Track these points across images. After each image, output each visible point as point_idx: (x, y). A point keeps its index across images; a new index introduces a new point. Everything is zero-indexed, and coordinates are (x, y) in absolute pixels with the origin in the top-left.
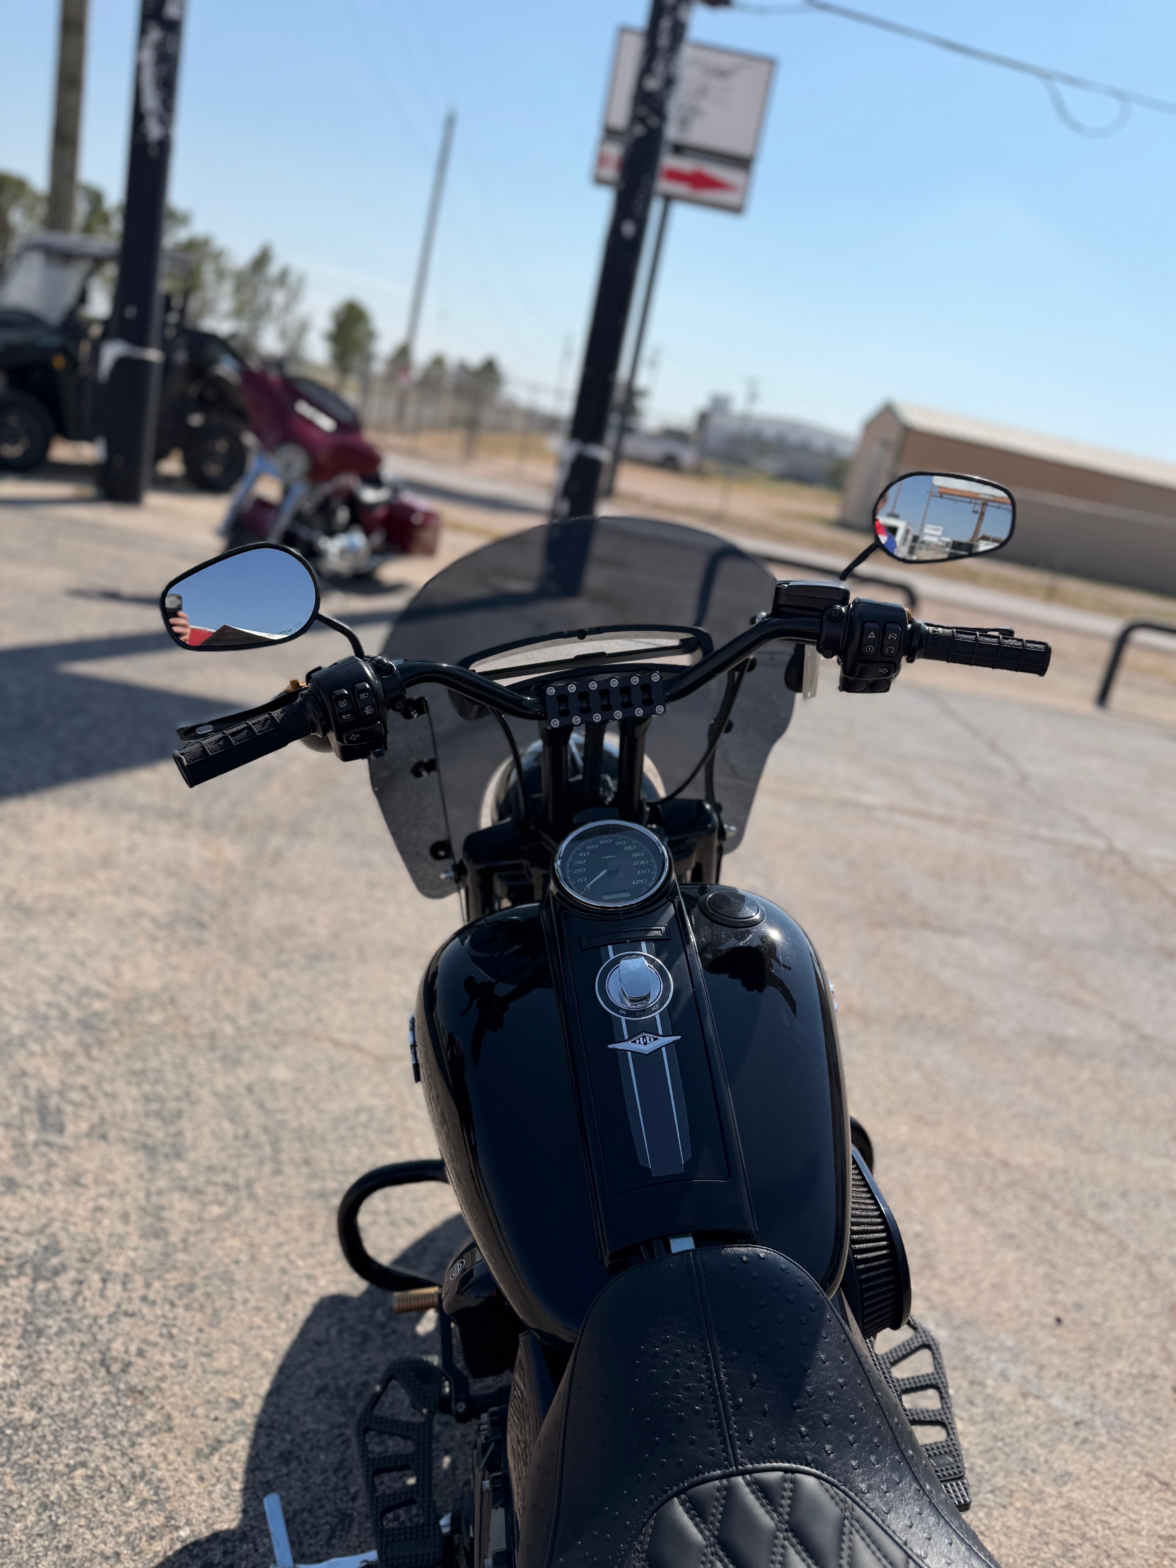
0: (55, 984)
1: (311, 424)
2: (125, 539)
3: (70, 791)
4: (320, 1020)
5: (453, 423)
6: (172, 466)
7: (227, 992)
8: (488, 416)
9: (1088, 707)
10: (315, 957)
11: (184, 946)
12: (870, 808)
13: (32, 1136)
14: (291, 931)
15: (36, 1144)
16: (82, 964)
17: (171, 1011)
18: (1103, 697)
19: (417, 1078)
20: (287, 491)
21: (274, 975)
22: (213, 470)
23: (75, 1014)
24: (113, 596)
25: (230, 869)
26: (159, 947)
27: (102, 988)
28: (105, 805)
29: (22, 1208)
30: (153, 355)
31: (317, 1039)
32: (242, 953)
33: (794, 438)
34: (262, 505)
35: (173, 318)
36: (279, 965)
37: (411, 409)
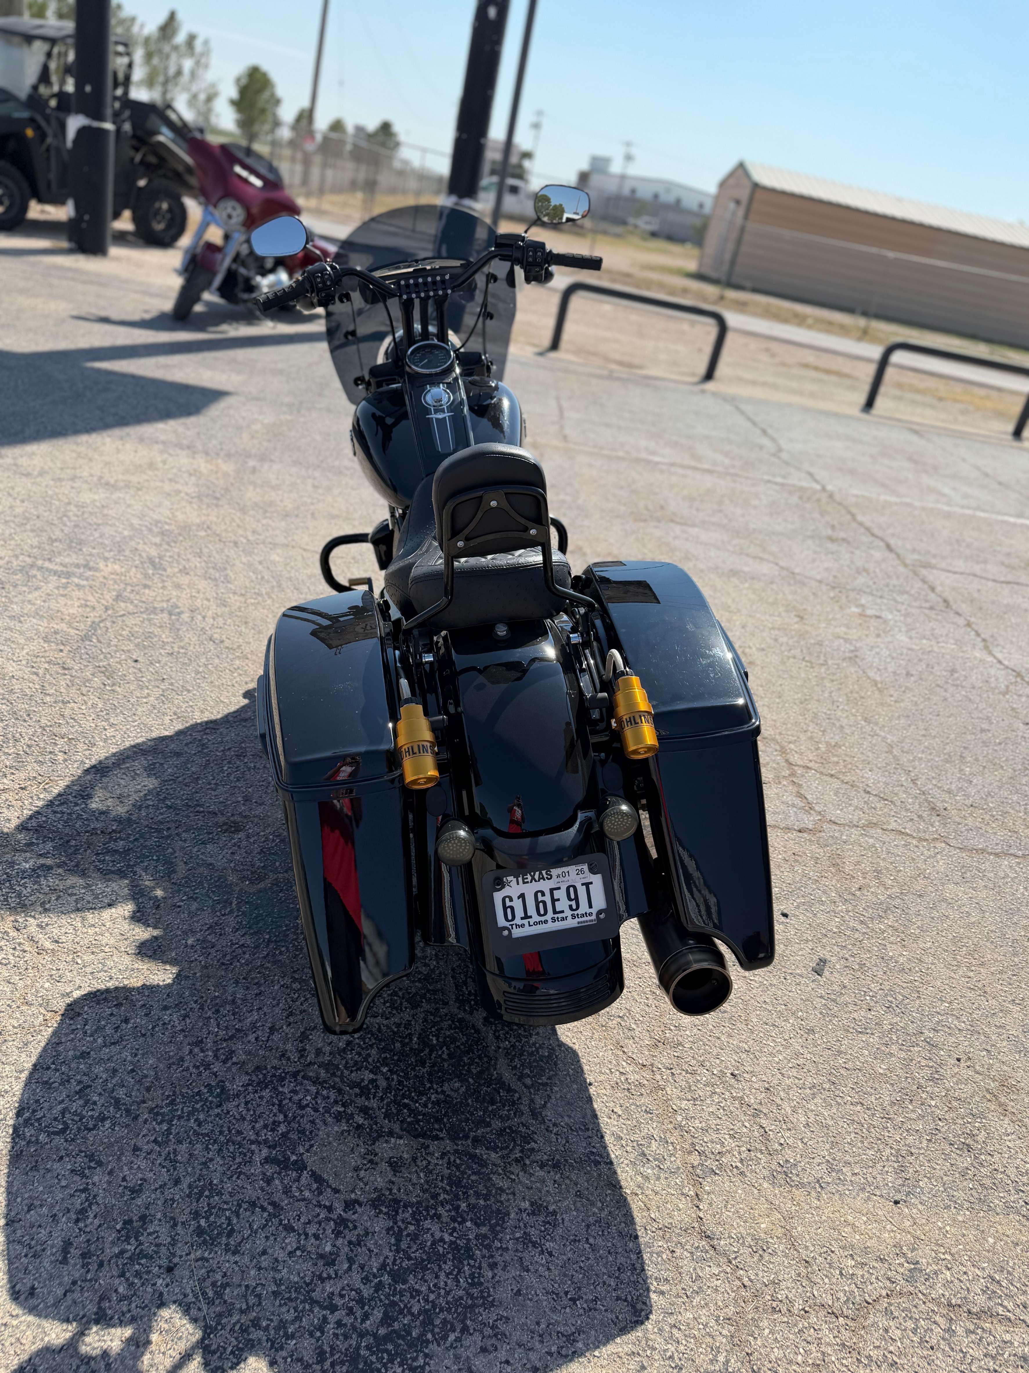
0: (142, 517)
1: (246, 181)
2: (99, 281)
3: (118, 432)
4: (293, 540)
5: (353, 186)
6: (125, 223)
7: (238, 526)
8: (384, 179)
9: (856, 411)
10: (287, 515)
11: (208, 506)
12: (657, 463)
13: (151, 572)
14: (271, 504)
15: (153, 574)
16: (154, 511)
17: (209, 532)
18: (869, 404)
19: (355, 454)
20: (227, 237)
21: (264, 522)
22: (159, 227)
23: (155, 530)
24: (105, 320)
25: (226, 475)
26: (195, 506)
27: (167, 520)
28: (141, 440)
29: (154, 594)
30: (108, 126)
31: (293, 547)
32: (243, 510)
33: (669, 198)
34: (211, 247)
35: (119, 92)
36: (266, 518)
37: (315, 172)
